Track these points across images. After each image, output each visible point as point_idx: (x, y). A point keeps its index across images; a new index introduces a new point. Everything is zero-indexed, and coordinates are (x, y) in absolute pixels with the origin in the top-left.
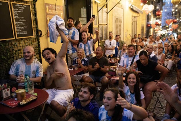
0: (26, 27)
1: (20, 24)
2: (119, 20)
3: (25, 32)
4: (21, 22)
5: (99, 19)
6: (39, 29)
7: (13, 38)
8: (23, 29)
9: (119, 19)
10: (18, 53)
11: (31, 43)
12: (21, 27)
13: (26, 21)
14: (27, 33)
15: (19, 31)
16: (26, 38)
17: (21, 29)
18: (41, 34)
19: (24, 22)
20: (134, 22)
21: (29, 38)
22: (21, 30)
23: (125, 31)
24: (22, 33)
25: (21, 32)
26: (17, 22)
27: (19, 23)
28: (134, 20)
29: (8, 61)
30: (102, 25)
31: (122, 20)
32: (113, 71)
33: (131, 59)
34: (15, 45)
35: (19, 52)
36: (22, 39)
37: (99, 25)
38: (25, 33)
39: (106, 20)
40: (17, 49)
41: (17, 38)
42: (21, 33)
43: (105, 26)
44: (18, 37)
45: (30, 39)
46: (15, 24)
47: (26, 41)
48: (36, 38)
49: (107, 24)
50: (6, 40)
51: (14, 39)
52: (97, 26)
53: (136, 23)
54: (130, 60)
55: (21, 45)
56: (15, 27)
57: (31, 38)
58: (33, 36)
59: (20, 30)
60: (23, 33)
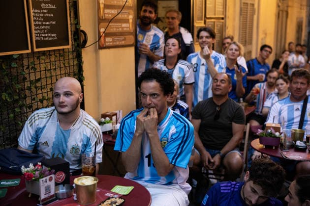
0: (54, 23)
1: (42, 15)
2: (249, 7)
3: (53, 35)
4: (45, 11)
5: (207, 5)
6: (82, 29)
7: (28, 49)
8: (49, 27)
9: (249, 5)
10: (36, 87)
11: (64, 64)
12: (44, 23)
13: (54, 7)
14: (56, 38)
15: (40, 32)
16: (54, 50)
17: (45, 27)
18: (85, 41)
19: (50, 11)
20: (281, 12)
21: (59, 50)
22: (45, 29)
23: (261, 36)
24: (46, 37)
25: (43, 35)
26: (36, 11)
27: (39, 13)
28: (281, 8)
29: (15, 108)
30: (213, 20)
31: (256, 6)
32: (275, 137)
33: (299, 105)
34: (31, 67)
35: (38, 84)
36: (44, 53)
37: (207, 20)
38: (51, 39)
39: (222, 7)
40: (33, 78)
41: (36, 50)
42: (44, 37)
43: (218, 23)
44: (37, 48)
45: (61, 52)
46: (32, 14)
47: (53, 59)
48: (73, 51)
49: (223, 19)
50: (12, 55)
51: (29, 51)
52: (203, 22)
53: (285, 14)
54: (298, 109)
55: (43, 67)
56: (33, 23)
57: (63, 49)
58: (68, 44)
59: (42, 30)
60: (48, 36)
